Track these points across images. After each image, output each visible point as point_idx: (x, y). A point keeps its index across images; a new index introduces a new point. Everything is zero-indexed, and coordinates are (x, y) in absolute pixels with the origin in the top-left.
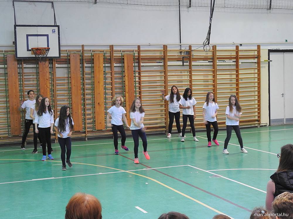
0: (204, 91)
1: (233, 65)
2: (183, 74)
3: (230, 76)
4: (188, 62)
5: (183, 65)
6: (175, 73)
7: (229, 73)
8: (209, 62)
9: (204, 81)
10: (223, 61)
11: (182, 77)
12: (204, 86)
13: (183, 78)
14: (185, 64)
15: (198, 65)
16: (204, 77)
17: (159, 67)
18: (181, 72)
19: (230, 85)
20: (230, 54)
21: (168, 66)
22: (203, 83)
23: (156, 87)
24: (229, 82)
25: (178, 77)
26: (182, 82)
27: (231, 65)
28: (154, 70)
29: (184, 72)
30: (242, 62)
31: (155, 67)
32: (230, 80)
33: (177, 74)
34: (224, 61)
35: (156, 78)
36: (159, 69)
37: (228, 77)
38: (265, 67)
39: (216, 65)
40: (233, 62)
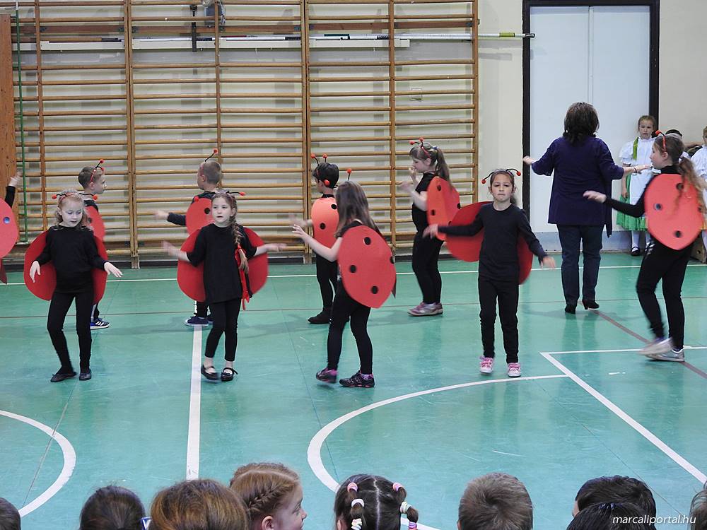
0: (278, 132)
1: (377, 49)
2: (203, 77)
3: (375, 86)
4: (211, 40)
5: (194, 49)
7: (370, 75)
8: (287, 39)
9: (278, 102)
10: (340, 37)
11: (199, 87)
12: (278, 117)
13: (203, 92)
14: (200, 45)
15: (253, 50)
16: (276, 87)
17: (118, 54)
18: (195, 72)
19: (376, 116)
21: (135, 51)
22: (273, 107)
23: (110, 119)
24: (371, 105)
25: (182, 88)
26: (199, 102)
27: (371, 49)
29: (207, 72)
30: (412, 41)
31: (102, 56)
32: (375, 100)
33: (180, 77)
34: (347, 37)
35: (109, 89)
36: (117, 61)
37: (368, 88)
38: (511, 54)
39: (308, 50)
40: (378, 38)
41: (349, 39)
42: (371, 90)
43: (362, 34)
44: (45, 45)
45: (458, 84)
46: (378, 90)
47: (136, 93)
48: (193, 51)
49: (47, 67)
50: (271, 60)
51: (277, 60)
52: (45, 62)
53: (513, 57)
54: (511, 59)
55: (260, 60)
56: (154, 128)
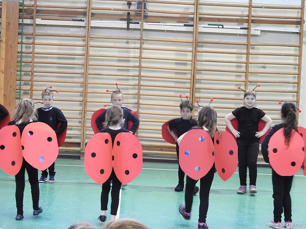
1: (240, 35)
2: (132, 45)
3: (237, 57)
4: (138, 23)
5: (128, 29)
6: (114, 42)
7: (234, 51)
8: (185, 25)
9: (176, 64)
10: (217, 26)
11: (129, 52)
12: (176, 73)
13: (132, 55)
14: (132, 26)
15: (163, 31)
16: (177, 54)
17: (82, 29)
18: (128, 43)
19: (237, 76)
21: (92, 27)
23: (73, 68)
24: (234, 69)
25: (119, 52)
26: (129, 61)
27: (236, 35)
28: (71, 34)
29: (135, 43)
30: (262, 31)
31: (72, 29)
32: (237, 66)
33: (118, 45)
34: (221, 27)
35: (74, 49)
36: (81, 33)
37: (233, 58)
39: (197, 33)
40: (241, 29)
41: (223, 28)
42: (234, 60)
43: (231, 25)
44: (39, 21)
46: (239, 60)
47: (91, 53)
48: (127, 30)
49: (39, 34)
50: (174, 38)
51: (178, 38)
52: (38, 31)
55: (168, 38)
56: (100, 75)
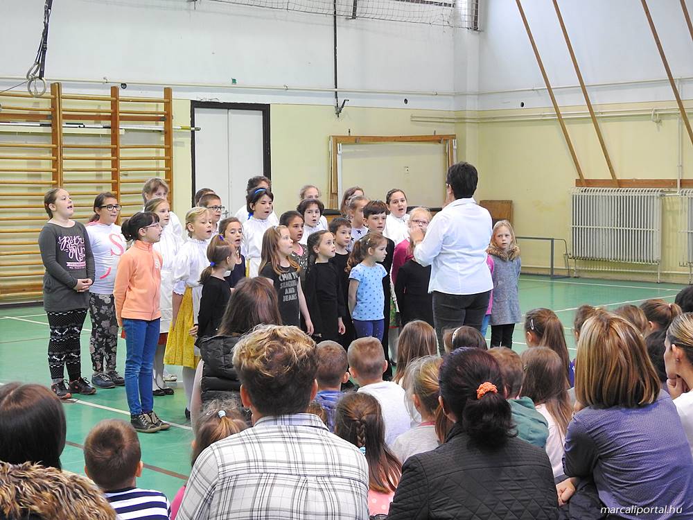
1: (103, 135)
3: (97, 164)
7: (93, 156)
8: (41, 125)
9: (29, 175)
10: (78, 126)
12: (30, 188)
15: (15, 133)
16: (28, 164)
19: (98, 187)
20: (95, 108)
22: (25, 180)
24: (94, 179)
27: (98, 135)
30: (126, 130)
32: (97, 175)
34: (82, 126)
37: (91, 165)
38: (183, 143)
39: (62, 134)
40: (104, 127)
41: (84, 127)
42: (94, 167)
43: (91, 124)
45: (151, 163)
46: (99, 167)
53: (186, 145)
54: (184, 146)
